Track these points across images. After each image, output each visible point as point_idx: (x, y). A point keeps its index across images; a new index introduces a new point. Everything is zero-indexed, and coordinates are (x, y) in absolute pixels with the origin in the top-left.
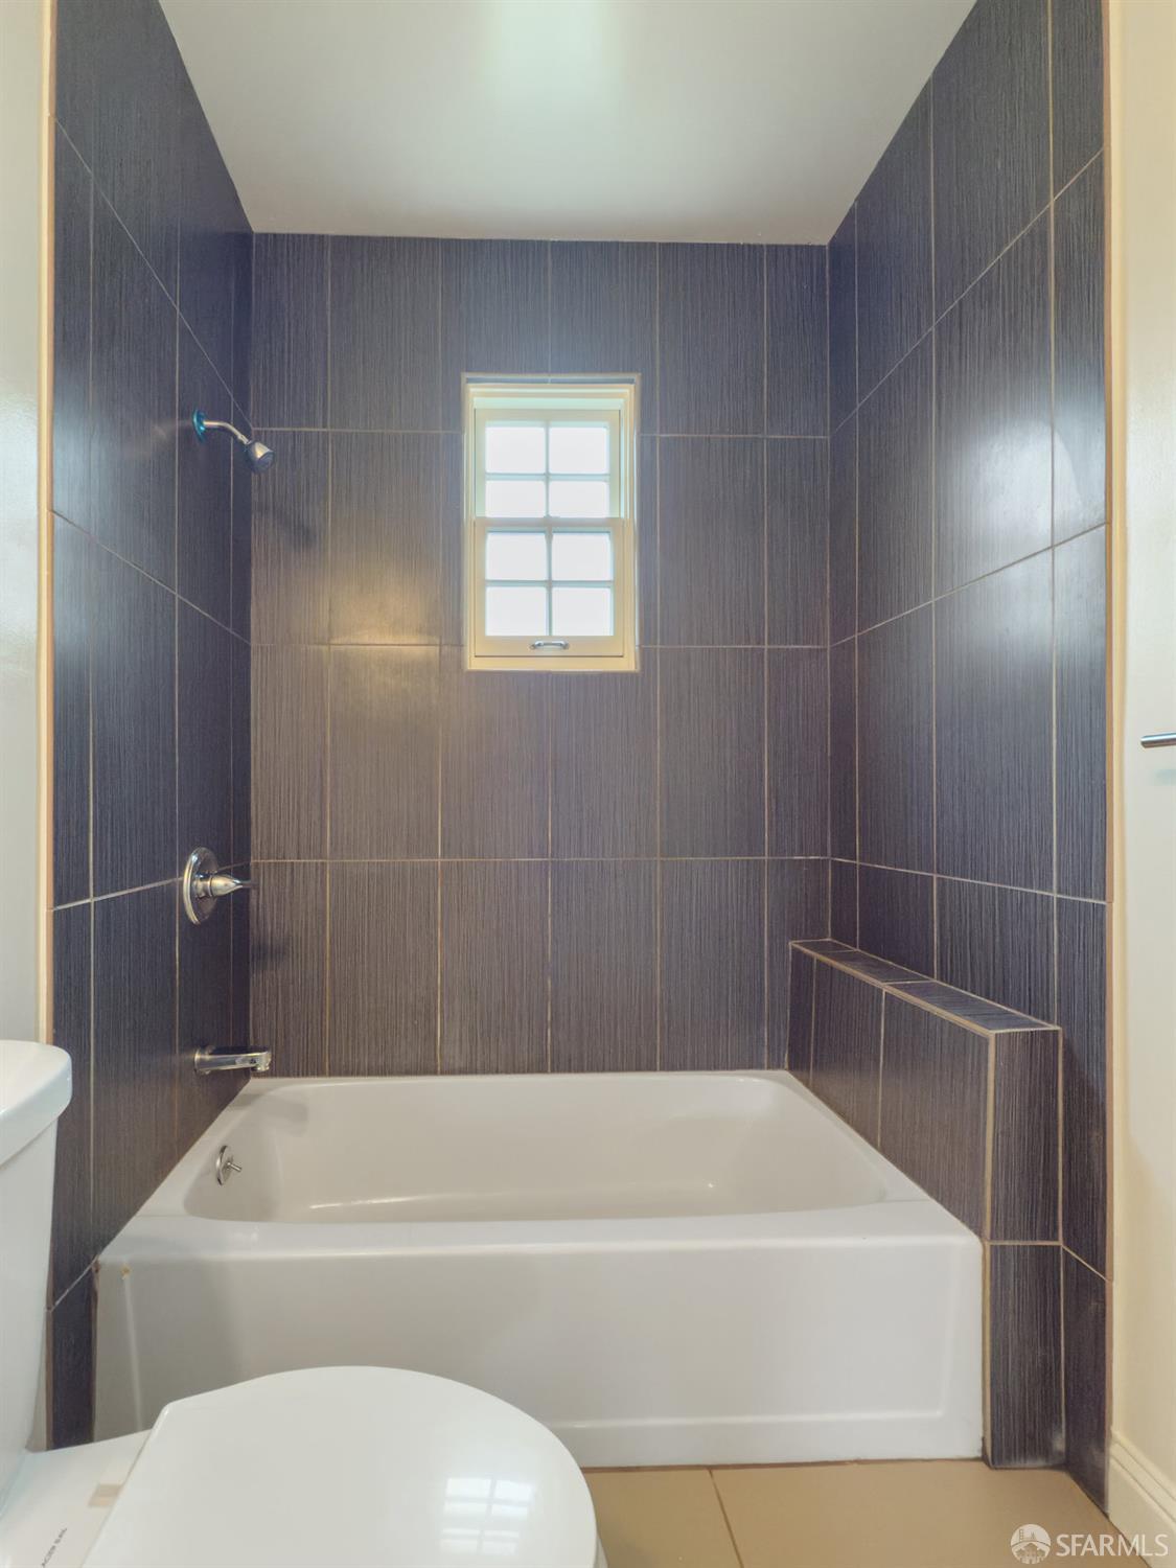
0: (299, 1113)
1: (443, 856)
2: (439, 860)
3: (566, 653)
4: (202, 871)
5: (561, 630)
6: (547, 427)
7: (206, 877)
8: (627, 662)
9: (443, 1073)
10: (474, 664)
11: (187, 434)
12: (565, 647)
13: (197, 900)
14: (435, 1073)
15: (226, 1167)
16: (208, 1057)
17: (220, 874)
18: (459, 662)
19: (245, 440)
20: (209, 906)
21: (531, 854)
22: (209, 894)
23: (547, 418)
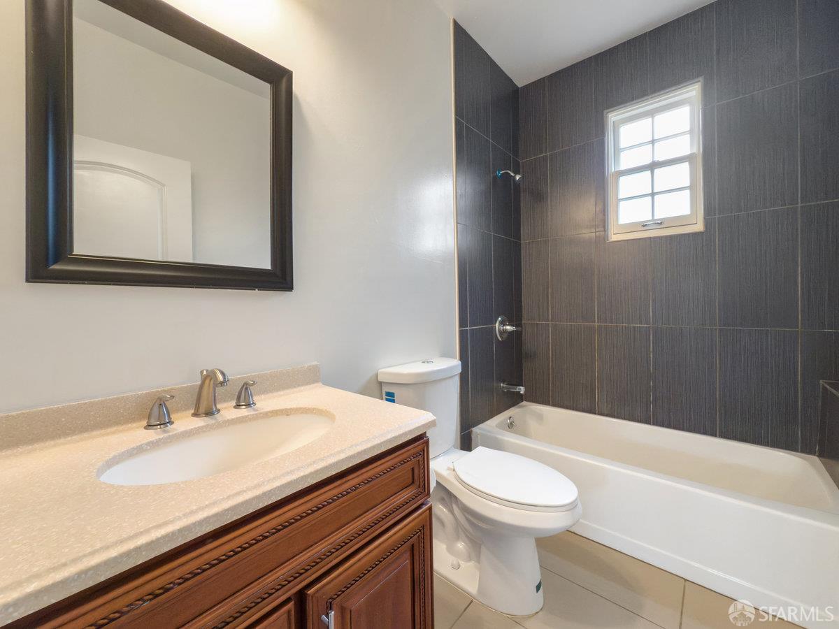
0: (540, 417)
1: (598, 322)
2: (596, 324)
3: (662, 226)
4: (503, 323)
5: (659, 215)
6: (653, 117)
7: (504, 326)
8: (699, 227)
9: (599, 414)
10: (613, 238)
11: (495, 178)
12: (661, 223)
13: (502, 333)
14: (595, 414)
15: (511, 424)
16: (505, 386)
17: (508, 325)
18: (606, 237)
19: (513, 174)
20: (505, 336)
21: (641, 323)
22: (505, 331)
23: (651, 114)
